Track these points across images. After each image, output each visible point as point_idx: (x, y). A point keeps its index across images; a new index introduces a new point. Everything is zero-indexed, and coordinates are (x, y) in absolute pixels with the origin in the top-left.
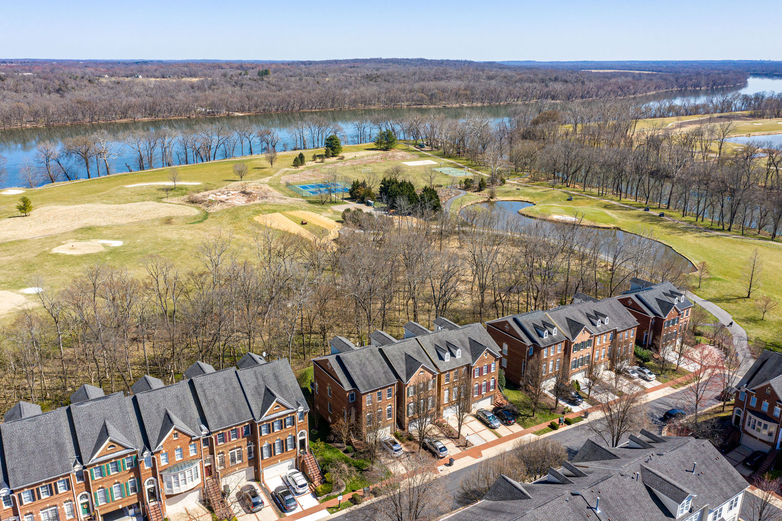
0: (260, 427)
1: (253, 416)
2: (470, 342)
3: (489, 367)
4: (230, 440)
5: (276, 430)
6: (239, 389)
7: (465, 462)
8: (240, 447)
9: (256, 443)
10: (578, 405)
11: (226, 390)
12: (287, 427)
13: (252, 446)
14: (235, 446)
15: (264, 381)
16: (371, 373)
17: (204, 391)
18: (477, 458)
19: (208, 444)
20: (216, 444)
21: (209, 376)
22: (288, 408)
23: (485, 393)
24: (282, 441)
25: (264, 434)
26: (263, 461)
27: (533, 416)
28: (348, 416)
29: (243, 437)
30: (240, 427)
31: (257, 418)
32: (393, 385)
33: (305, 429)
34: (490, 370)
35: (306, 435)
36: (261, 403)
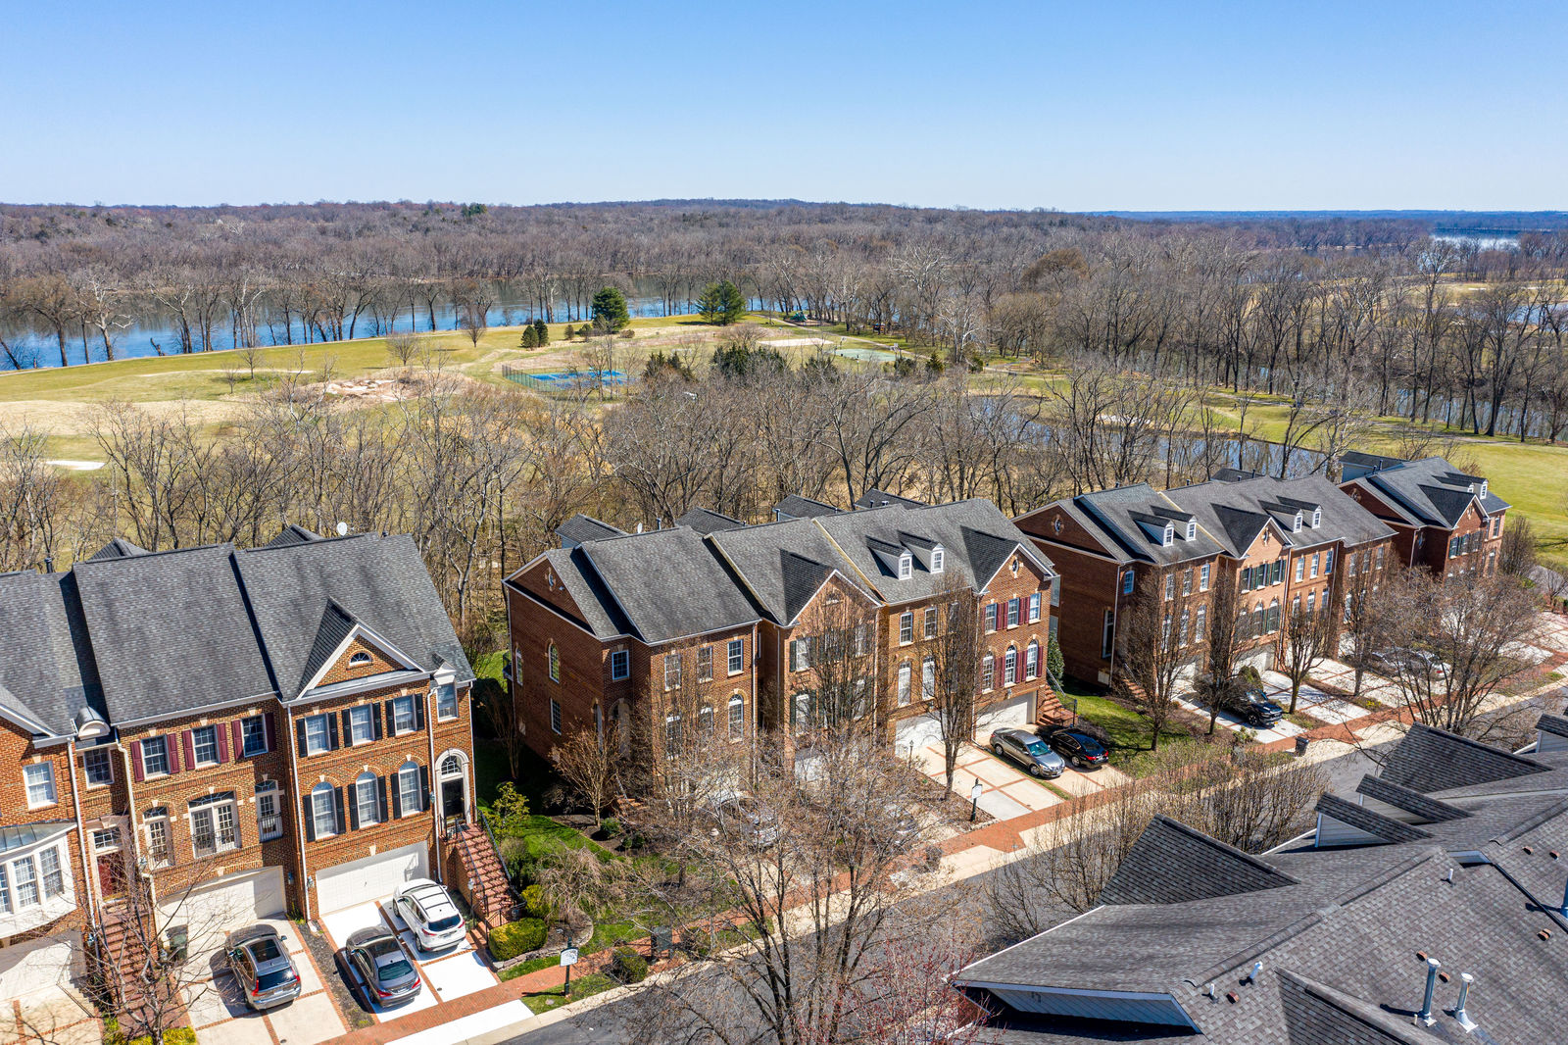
0: (300, 726)
1: (275, 686)
2: (966, 538)
3: (1023, 605)
4: (190, 766)
5: (359, 740)
6: (235, 604)
7: (973, 862)
8: (230, 794)
9: (286, 783)
10: (1270, 727)
11: (188, 606)
12: (398, 733)
13: (276, 794)
14: (211, 790)
15: (325, 584)
16: (678, 593)
17: (109, 605)
18: (1006, 851)
19: (107, 777)
20: (138, 777)
21: (134, 563)
22: (399, 667)
23: (1011, 684)
24: (382, 781)
25: (314, 751)
26: (313, 847)
27: (1153, 748)
28: (606, 723)
29: (240, 758)
30: (227, 721)
31: (286, 691)
32: (747, 630)
33: (462, 748)
34: (1026, 617)
35: (466, 769)
36: (309, 646)
